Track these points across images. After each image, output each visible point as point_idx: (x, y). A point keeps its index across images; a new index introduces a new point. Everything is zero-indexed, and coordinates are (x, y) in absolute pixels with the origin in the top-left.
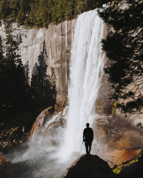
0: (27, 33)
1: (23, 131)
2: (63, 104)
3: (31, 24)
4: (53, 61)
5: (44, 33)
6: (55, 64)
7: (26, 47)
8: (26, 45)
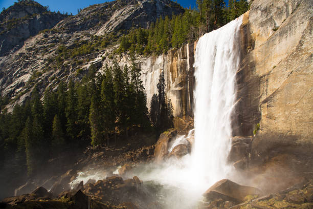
0: (146, 61)
1: (148, 154)
2: (186, 127)
3: (149, 53)
4: (174, 85)
5: (164, 59)
6: (176, 87)
7: (147, 73)
8: (145, 72)
